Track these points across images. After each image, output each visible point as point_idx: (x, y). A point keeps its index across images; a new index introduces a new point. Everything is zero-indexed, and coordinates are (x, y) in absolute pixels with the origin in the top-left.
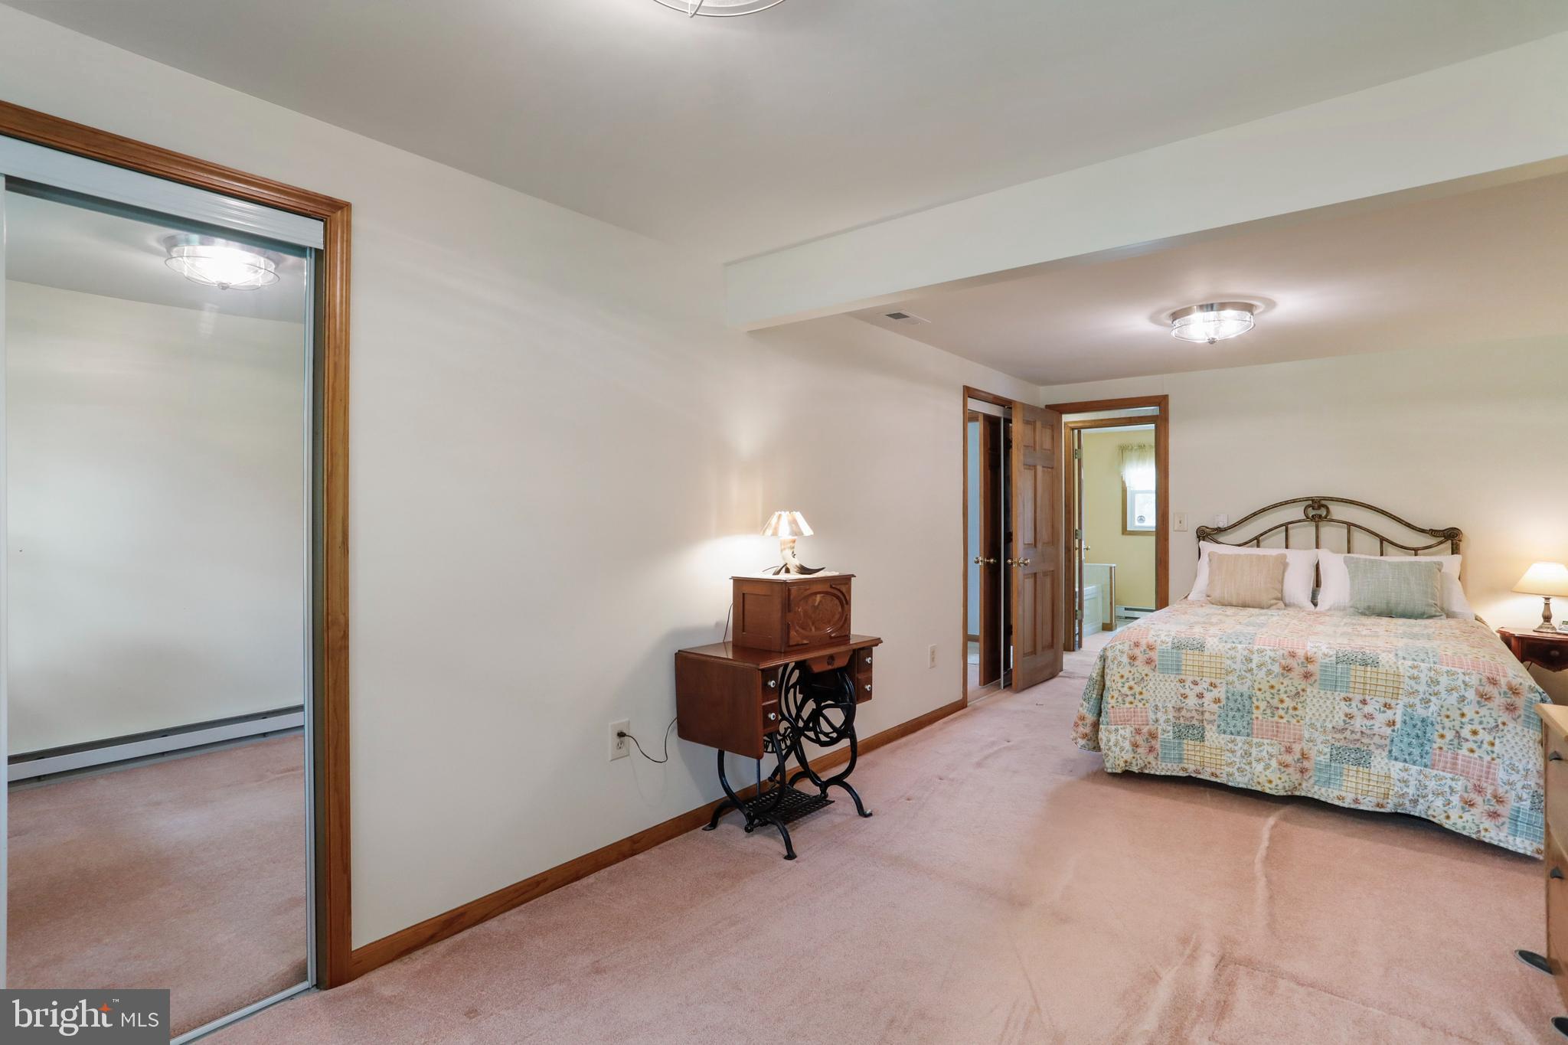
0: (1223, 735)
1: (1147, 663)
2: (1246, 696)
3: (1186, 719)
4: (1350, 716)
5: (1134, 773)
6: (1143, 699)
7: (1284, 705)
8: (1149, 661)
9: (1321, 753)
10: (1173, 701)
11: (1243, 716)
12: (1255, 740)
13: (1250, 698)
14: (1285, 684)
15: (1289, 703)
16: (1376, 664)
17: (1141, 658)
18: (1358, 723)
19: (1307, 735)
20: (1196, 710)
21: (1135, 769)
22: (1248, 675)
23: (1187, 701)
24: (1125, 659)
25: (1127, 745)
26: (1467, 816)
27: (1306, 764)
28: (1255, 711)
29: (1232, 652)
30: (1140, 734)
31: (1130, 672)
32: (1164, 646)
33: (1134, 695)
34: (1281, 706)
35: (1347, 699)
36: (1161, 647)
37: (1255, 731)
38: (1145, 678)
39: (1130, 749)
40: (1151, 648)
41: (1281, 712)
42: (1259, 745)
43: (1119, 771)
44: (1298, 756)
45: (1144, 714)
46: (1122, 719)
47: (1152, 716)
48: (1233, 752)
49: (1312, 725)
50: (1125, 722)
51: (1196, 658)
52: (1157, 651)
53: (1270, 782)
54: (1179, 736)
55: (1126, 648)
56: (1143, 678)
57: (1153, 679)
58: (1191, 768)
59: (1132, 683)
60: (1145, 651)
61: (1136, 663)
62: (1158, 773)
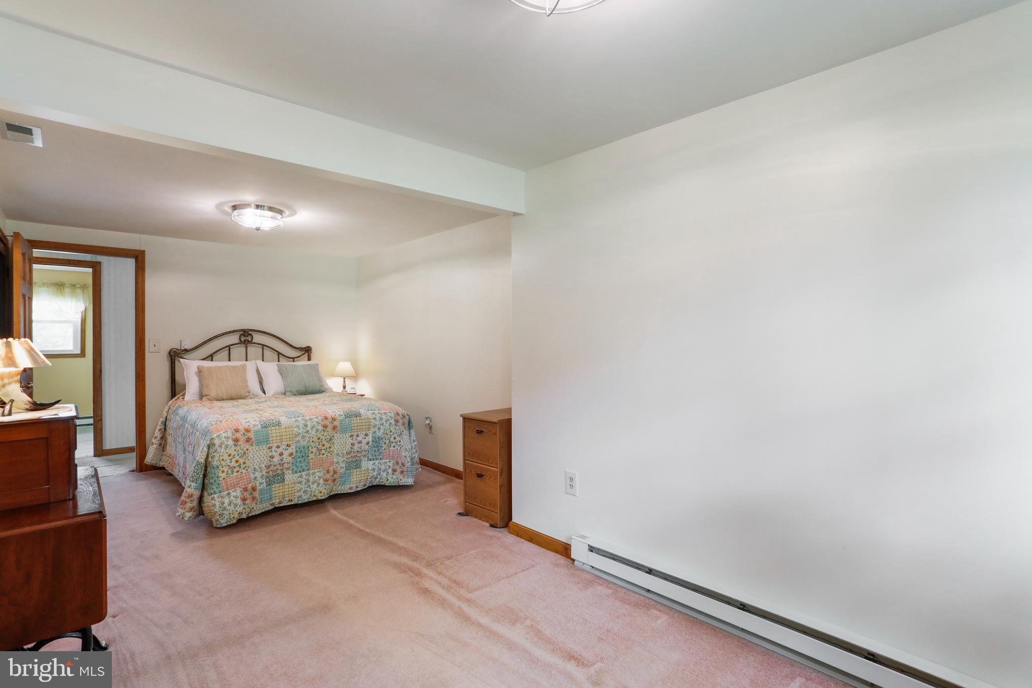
0: (295, 475)
1: (247, 441)
2: (306, 448)
3: (274, 471)
4: (353, 444)
5: (244, 519)
6: (246, 467)
7: (325, 447)
8: (248, 440)
9: (341, 468)
10: (265, 462)
11: (305, 460)
12: (311, 472)
13: (308, 448)
14: (325, 435)
15: (327, 445)
16: (360, 415)
17: (242, 439)
18: (356, 447)
19: (335, 460)
20: (279, 464)
21: (244, 516)
22: (307, 435)
23: (274, 460)
24: (230, 442)
25: (239, 501)
26: (394, 477)
27: (335, 476)
28: (310, 455)
29: (297, 424)
30: (247, 491)
31: (235, 450)
32: (256, 428)
33: (239, 466)
34: (323, 448)
35: (352, 436)
36: (254, 429)
37: (311, 467)
38: (246, 452)
39: (242, 503)
40: (247, 431)
41: (323, 452)
42: (314, 473)
43: (234, 521)
44: (332, 473)
45: (248, 477)
46: (233, 485)
47: (252, 476)
48: (300, 483)
49: (338, 454)
50: (234, 486)
51: (278, 431)
52: (252, 432)
53: (321, 492)
54: (269, 484)
55: (229, 434)
56: (245, 452)
57: (252, 451)
58: (276, 502)
59: (237, 458)
60: (244, 434)
61: (239, 444)
62: (257, 513)
